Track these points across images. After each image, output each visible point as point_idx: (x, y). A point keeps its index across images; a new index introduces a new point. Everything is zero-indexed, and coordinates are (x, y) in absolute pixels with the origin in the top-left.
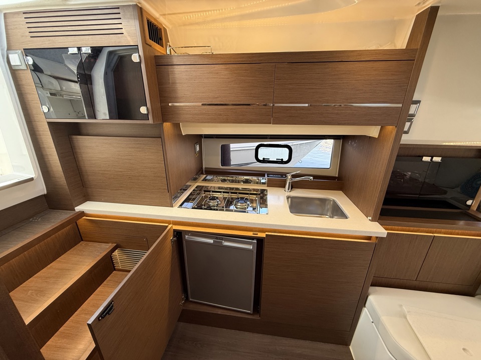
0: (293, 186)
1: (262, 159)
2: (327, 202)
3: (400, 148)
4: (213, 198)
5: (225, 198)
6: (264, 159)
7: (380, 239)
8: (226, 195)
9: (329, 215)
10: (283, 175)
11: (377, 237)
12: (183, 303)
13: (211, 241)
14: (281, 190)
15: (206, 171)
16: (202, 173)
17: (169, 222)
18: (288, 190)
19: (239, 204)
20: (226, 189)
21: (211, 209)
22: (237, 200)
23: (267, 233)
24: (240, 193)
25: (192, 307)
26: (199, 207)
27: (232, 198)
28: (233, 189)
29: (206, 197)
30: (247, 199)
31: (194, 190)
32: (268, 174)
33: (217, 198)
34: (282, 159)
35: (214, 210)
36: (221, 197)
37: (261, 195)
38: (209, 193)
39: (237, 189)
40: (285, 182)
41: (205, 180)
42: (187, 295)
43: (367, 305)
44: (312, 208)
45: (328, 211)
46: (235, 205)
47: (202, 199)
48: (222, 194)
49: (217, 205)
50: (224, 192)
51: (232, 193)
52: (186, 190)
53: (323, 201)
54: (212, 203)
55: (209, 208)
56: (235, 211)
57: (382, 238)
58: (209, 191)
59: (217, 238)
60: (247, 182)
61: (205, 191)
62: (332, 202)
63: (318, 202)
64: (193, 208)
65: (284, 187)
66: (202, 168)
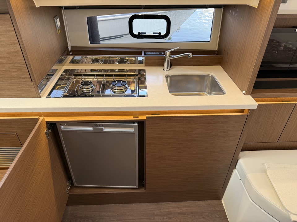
0: (172, 64)
1: (137, 34)
2: (206, 78)
3: (277, 19)
4: (87, 83)
5: (99, 82)
6: (139, 33)
7: (251, 111)
8: (100, 79)
9: (207, 91)
10: (161, 51)
11: (249, 110)
12: (69, 189)
13: (90, 129)
14: (160, 69)
15: (73, 51)
16: (69, 54)
17: (40, 114)
18: (167, 68)
19: (116, 88)
20: (100, 71)
21: (86, 96)
22: (113, 84)
23: (148, 116)
24: (116, 75)
25: (78, 191)
26: (72, 94)
27: (108, 82)
28: (107, 71)
29: (77, 82)
30: (124, 82)
31: (62, 75)
32: (145, 52)
33: (91, 82)
34: (160, 33)
35: (90, 96)
36: (94, 81)
37: (139, 76)
38: (80, 77)
39: (112, 71)
40: (163, 60)
41: (73, 62)
42: (72, 181)
43: (237, 167)
44: (191, 86)
45: (206, 87)
46: (112, 89)
47: (74, 85)
48: (96, 77)
49: (92, 90)
50: (98, 75)
51: (107, 75)
52: (53, 75)
53: (202, 77)
54: (86, 89)
55: (84, 95)
56: (113, 96)
57: (253, 110)
58: (81, 75)
59: (96, 125)
60: (122, 61)
61: (75, 75)
62: (210, 78)
63: (197, 79)
64: (64, 97)
65: (163, 65)
66: (67, 47)
